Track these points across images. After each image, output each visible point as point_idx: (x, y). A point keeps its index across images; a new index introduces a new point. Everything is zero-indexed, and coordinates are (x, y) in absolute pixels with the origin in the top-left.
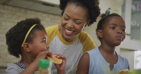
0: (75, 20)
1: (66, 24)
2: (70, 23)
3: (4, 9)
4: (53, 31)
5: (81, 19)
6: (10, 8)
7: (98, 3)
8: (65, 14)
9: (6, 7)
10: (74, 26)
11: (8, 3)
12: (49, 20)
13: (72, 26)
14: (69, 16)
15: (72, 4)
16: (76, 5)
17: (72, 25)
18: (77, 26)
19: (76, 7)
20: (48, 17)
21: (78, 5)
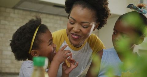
0: (81, 23)
1: (72, 28)
2: (76, 27)
3: (14, 13)
4: (62, 35)
5: (88, 22)
6: (21, 12)
7: (107, 4)
8: (71, 17)
9: (16, 11)
10: (81, 30)
11: (19, 7)
12: (62, 22)
13: (79, 31)
14: (74, 20)
15: (77, 6)
16: (82, 7)
17: (78, 29)
18: (84, 30)
19: (82, 9)
20: (61, 20)
21: (84, 7)
